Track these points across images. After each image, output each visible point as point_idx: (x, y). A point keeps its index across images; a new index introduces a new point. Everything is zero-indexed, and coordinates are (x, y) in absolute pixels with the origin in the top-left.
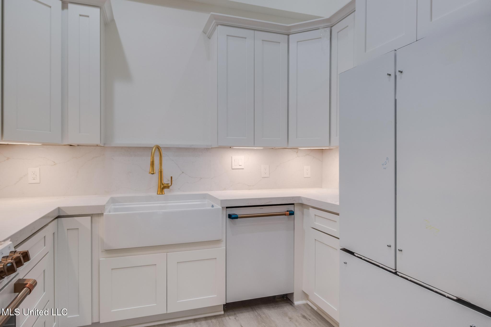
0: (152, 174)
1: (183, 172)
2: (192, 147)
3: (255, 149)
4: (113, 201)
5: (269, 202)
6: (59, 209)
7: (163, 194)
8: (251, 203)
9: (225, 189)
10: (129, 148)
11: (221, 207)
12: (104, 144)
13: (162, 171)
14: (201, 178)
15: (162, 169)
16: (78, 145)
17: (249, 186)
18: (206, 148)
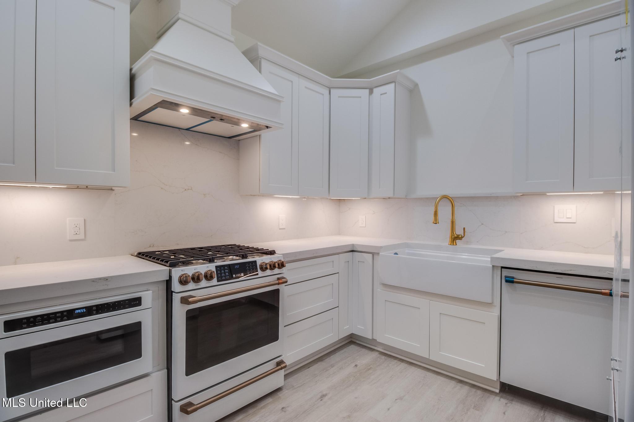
0: (436, 223)
1: (482, 224)
2: (491, 196)
3: (590, 194)
4: (407, 246)
5: (571, 270)
6: (353, 245)
7: (454, 245)
8: (536, 267)
9: (542, 248)
10: (427, 198)
11: (492, 266)
12: (406, 196)
13: (454, 221)
14: (506, 232)
15: (454, 220)
16: (389, 198)
17: (584, 247)
18: (513, 196)
